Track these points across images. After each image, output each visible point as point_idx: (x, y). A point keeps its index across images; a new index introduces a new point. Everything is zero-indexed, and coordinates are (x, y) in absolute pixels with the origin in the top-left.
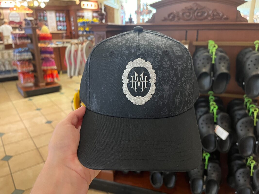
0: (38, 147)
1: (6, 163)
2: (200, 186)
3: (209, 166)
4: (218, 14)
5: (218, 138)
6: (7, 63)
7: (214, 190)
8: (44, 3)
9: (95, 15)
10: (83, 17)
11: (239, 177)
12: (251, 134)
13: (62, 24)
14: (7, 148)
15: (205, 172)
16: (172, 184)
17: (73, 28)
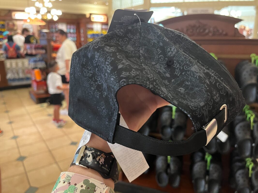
0: (50, 148)
1: (20, 163)
2: (203, 186)
3: (210, 167)
4: (218, 31)
5: (218, 141)
6: (20, 71)
7: (216, 189)
8: (58, 16)
9: (104, 27)
10: (92, 29)
11: (238, 177)
12: (248, 137)
13: (73, 35)
14: (22, 150)
15: (207, 173)
16: (177, 184)
17: (82, 39)
